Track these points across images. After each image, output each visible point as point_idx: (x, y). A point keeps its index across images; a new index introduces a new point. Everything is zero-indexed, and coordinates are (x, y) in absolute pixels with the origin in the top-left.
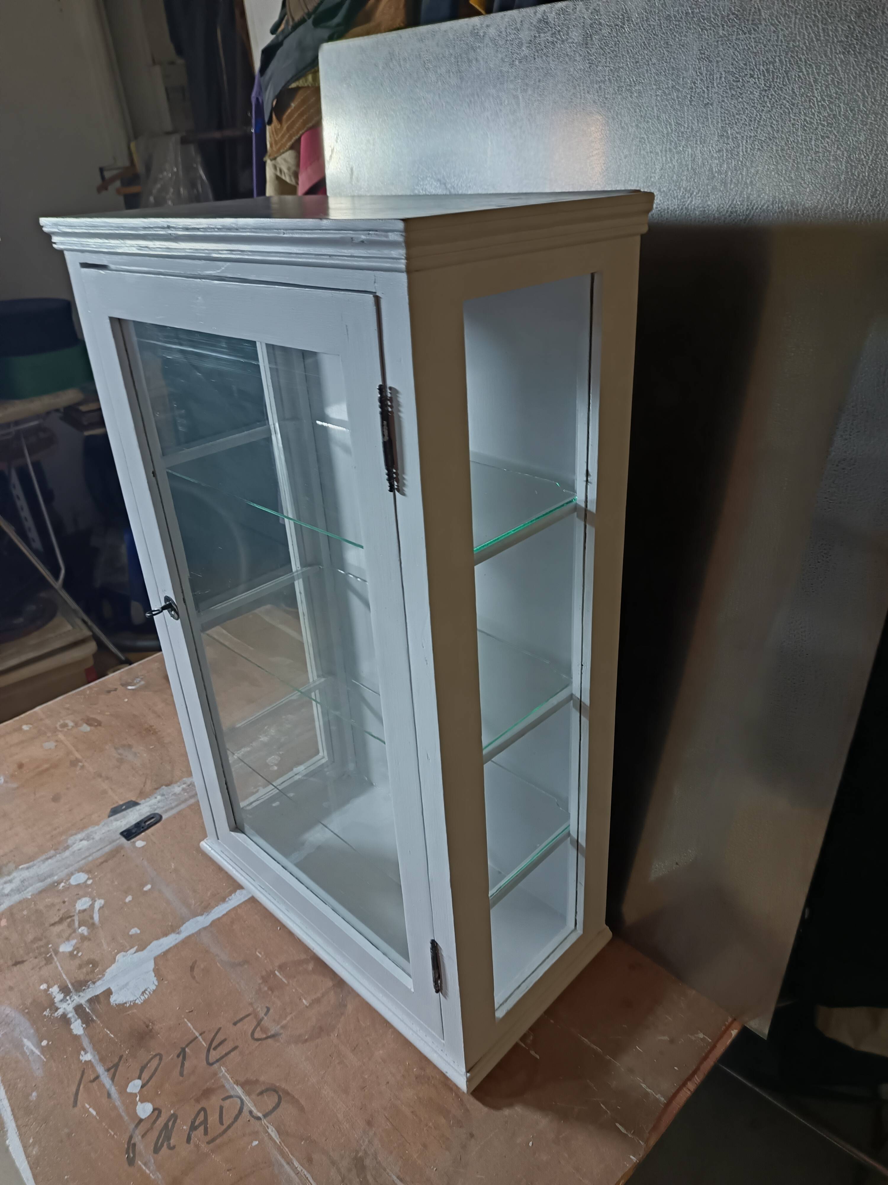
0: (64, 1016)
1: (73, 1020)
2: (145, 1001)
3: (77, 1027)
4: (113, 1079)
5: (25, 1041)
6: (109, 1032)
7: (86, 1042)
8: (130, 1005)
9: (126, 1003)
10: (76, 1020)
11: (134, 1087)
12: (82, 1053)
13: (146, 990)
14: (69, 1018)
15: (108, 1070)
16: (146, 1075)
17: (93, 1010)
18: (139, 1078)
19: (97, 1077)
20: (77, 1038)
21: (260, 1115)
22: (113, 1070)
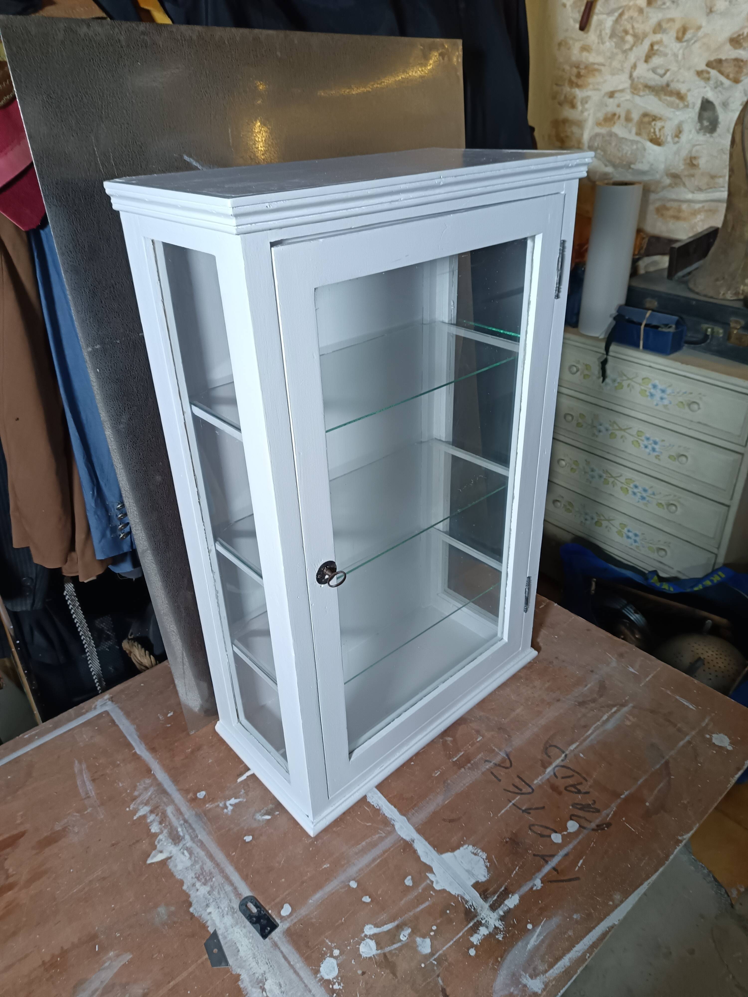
0: (502, 918)
1: (506, 908)
2: (483, 850)
3: (512, 901)
4: (553, 856)
5: (529, 947)
6: (515, 872)
7: (525, 889)
8: (488, 862)
9: (487, 867)
10: (506, 905)
11: (557, 838)
12: (535, 888)
13: (473, 853)
14: (504, 912)
15: (547, 862)
16: (546, 832)
17: (494, 893)
18: (550, 836)
19: (554, 869)
20: (522, 898)
21: (563, 755)
22: (545, 859)
